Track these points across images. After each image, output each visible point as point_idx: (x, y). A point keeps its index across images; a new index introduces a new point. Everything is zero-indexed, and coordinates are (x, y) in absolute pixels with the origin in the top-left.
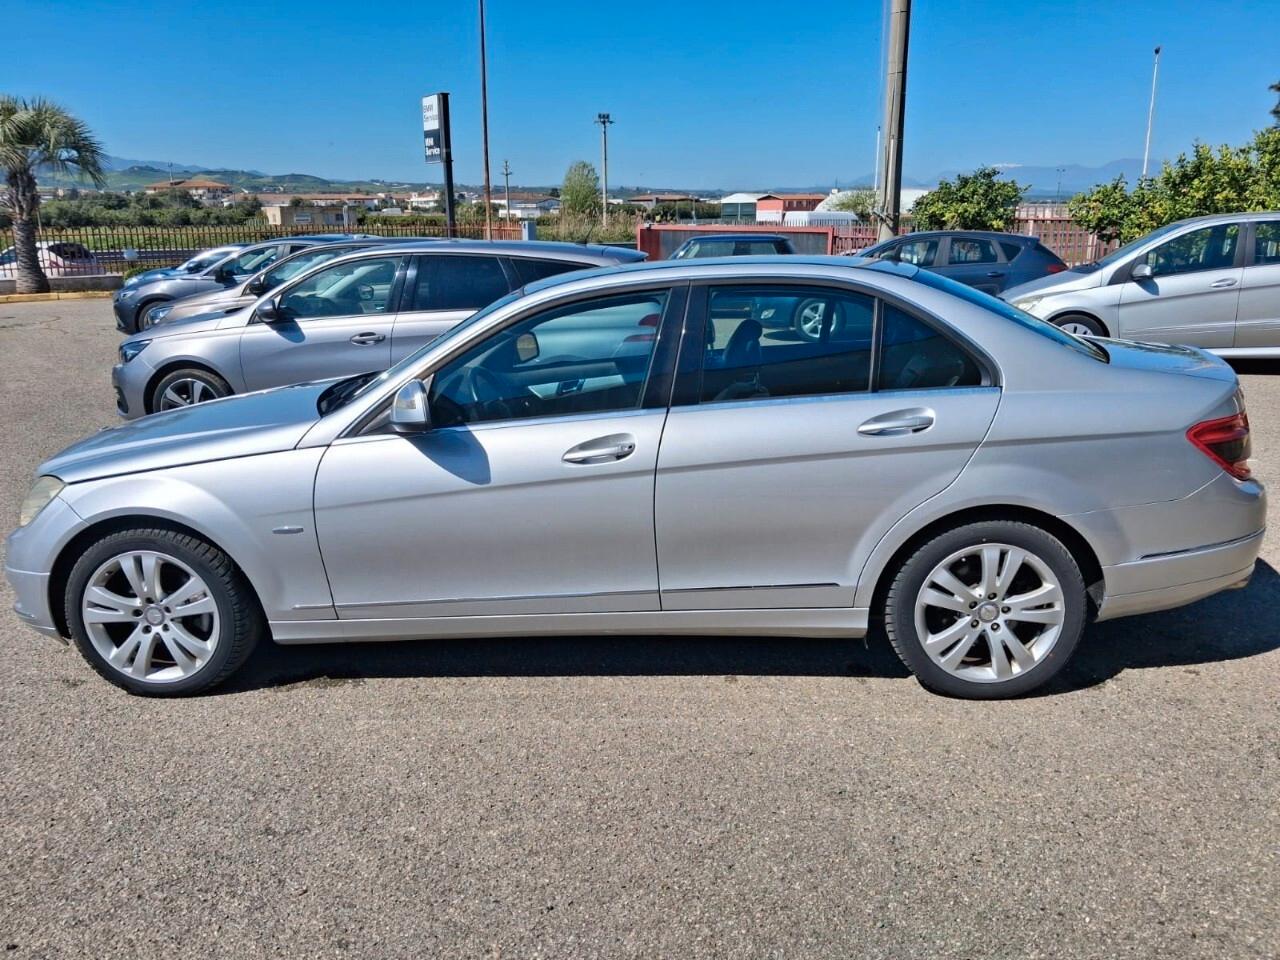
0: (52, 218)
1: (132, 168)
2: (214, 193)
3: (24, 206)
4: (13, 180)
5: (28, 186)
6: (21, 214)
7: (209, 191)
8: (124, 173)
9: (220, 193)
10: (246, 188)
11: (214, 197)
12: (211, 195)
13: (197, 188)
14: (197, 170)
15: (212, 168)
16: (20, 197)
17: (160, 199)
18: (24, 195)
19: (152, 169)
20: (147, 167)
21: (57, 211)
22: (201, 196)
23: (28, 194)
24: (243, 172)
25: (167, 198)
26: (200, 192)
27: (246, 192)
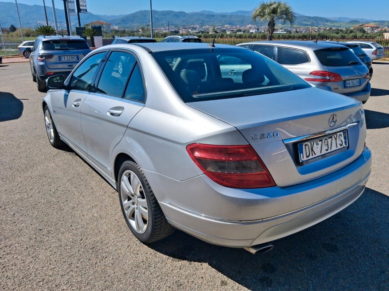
0: (316, 36)
1: (351, 21)
2: (373, 28)
3: (270, 32)
4: (269, 25)
5: (273, 26)
6: (269, 34)
7: (371, 28)
8: (348, 23)
9: (375, 28)
10: (386, 27)
11: (372, 30)
12: (372, 29)
13: (367, 27)
14: (372, 21)
15: (376, 20)
16: (270, 29)
17: (354, 30)
18: (271, 29)
19: (357, 21)
20: (356, 20)
21: (318, 34)
22: (368, 29)
23: (272, 28)
24: (387, 21)
25: (356, 30)
26: (368, 28)
27: (386, 28)
